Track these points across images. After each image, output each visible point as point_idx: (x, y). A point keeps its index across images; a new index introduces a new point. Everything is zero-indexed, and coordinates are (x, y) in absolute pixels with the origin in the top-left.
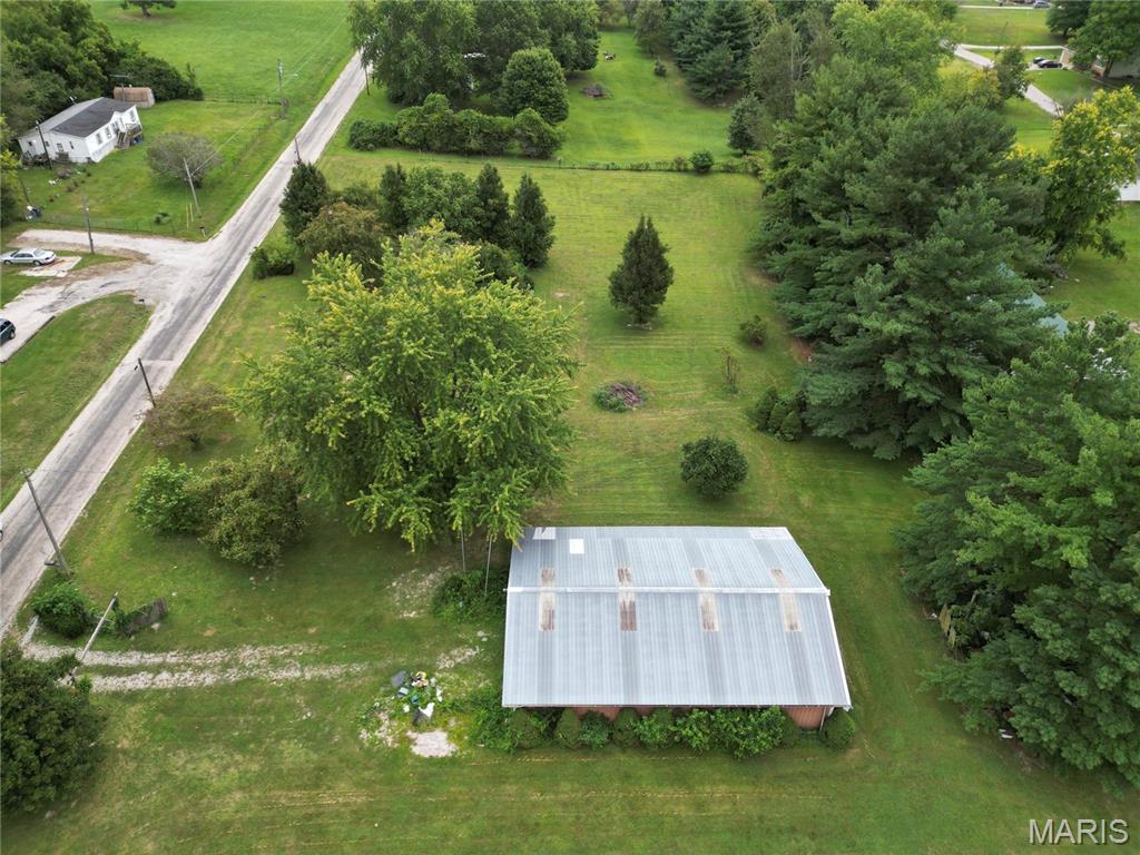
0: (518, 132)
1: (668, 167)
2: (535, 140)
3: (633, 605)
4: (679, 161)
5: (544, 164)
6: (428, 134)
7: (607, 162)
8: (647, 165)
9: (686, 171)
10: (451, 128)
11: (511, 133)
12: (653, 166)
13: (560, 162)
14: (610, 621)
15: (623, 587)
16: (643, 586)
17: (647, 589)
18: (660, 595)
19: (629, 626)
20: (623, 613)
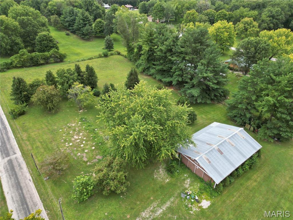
0: (53, 56)
1: (98, 57)
2: (59, 57)
3: (218, 149)
4: (100, 55)
5: (62, 63)
6: (24, 62)
7: (82, 59)
8: (92, 58)
9: (102, 57)
10: (32, 59)
11: (51, 57)
12: (93, 57)
13: (69, 62)
14: (218, 154)
15: (214, 147)
16: (216, 144)
17: (218, 144)
18: (221, 144)
19: (222, 153)
20: (219, 151)
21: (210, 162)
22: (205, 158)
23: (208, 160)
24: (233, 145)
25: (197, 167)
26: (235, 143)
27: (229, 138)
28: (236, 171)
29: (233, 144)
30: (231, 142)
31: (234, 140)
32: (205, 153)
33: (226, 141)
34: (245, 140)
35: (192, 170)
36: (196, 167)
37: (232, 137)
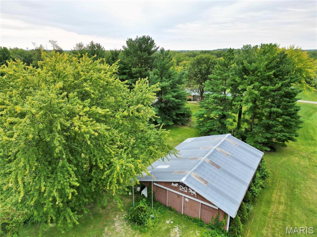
3: (211, 161)
15: (202, 159)
16: (205, 156)
17: (207, 155)
18: (211, 154)
19: (218, 167)
20: (212, 165)
21: (206, 182)
22: (196, 176)
23: (202, 179)
24: (228, 155)
25: (187, 200)
26: (230, 152)
27: (219, 147)
28: (249, 191)
29: (227, 153)
30: (223, 151)
31: (226, 148)
32: (193, 170)
33: (217, 151)
34: (240, 146)
35: (177, 208)
36: (184, 200)
37: (221, 144)
